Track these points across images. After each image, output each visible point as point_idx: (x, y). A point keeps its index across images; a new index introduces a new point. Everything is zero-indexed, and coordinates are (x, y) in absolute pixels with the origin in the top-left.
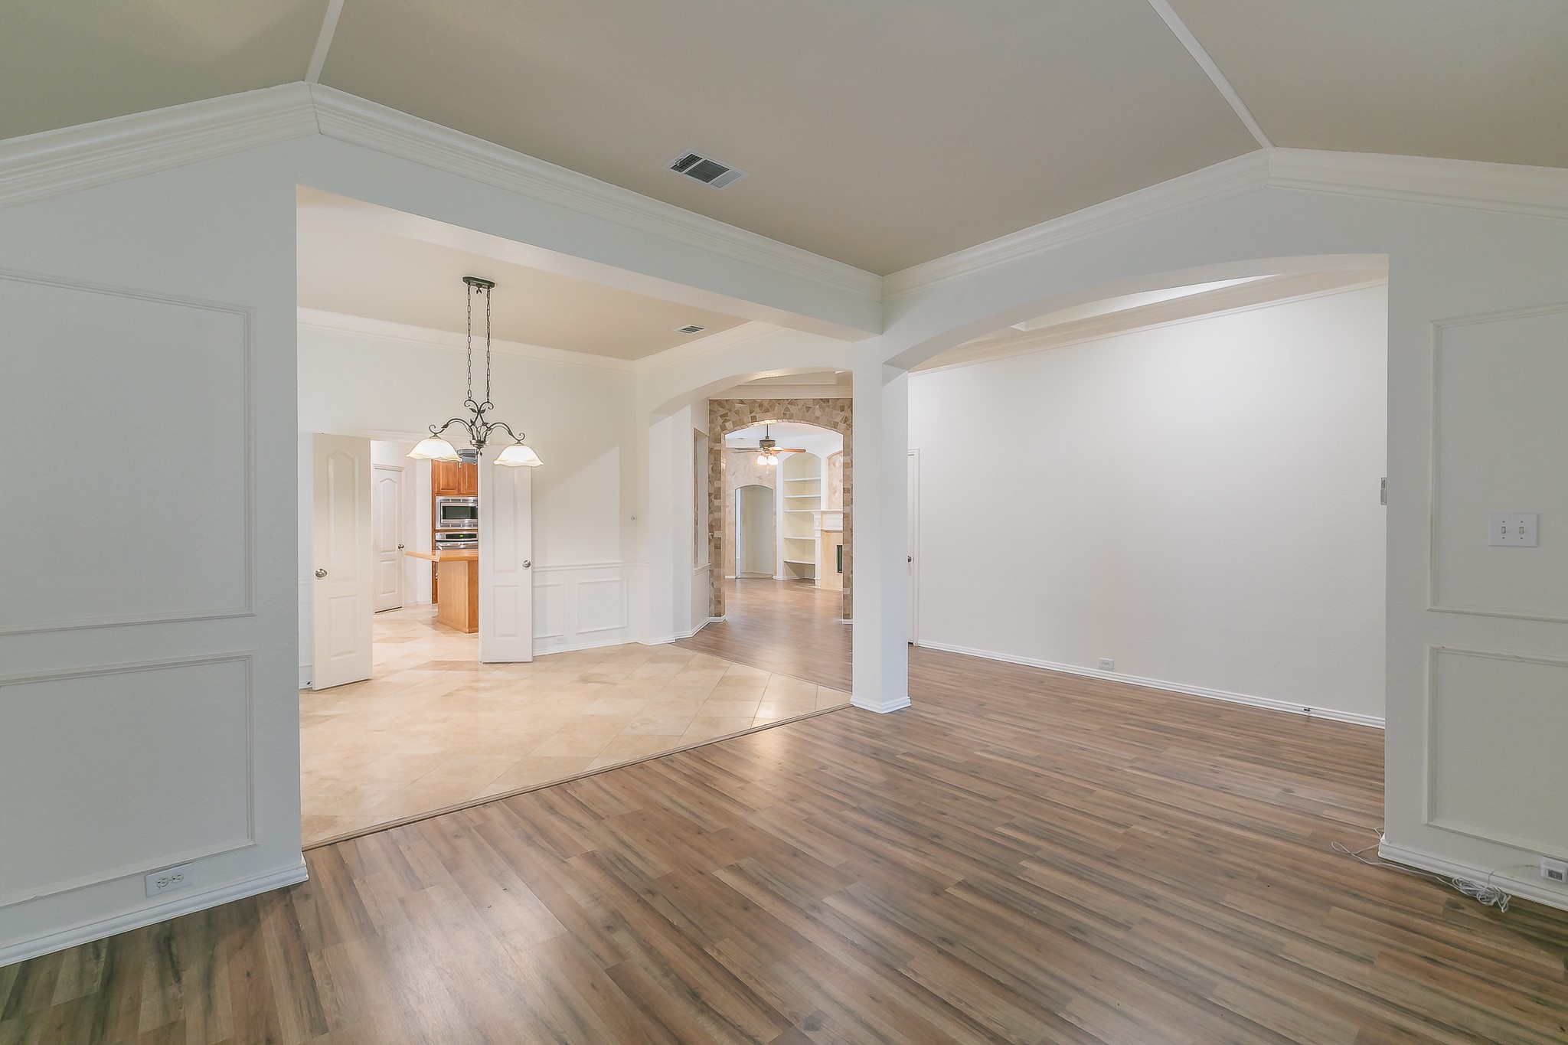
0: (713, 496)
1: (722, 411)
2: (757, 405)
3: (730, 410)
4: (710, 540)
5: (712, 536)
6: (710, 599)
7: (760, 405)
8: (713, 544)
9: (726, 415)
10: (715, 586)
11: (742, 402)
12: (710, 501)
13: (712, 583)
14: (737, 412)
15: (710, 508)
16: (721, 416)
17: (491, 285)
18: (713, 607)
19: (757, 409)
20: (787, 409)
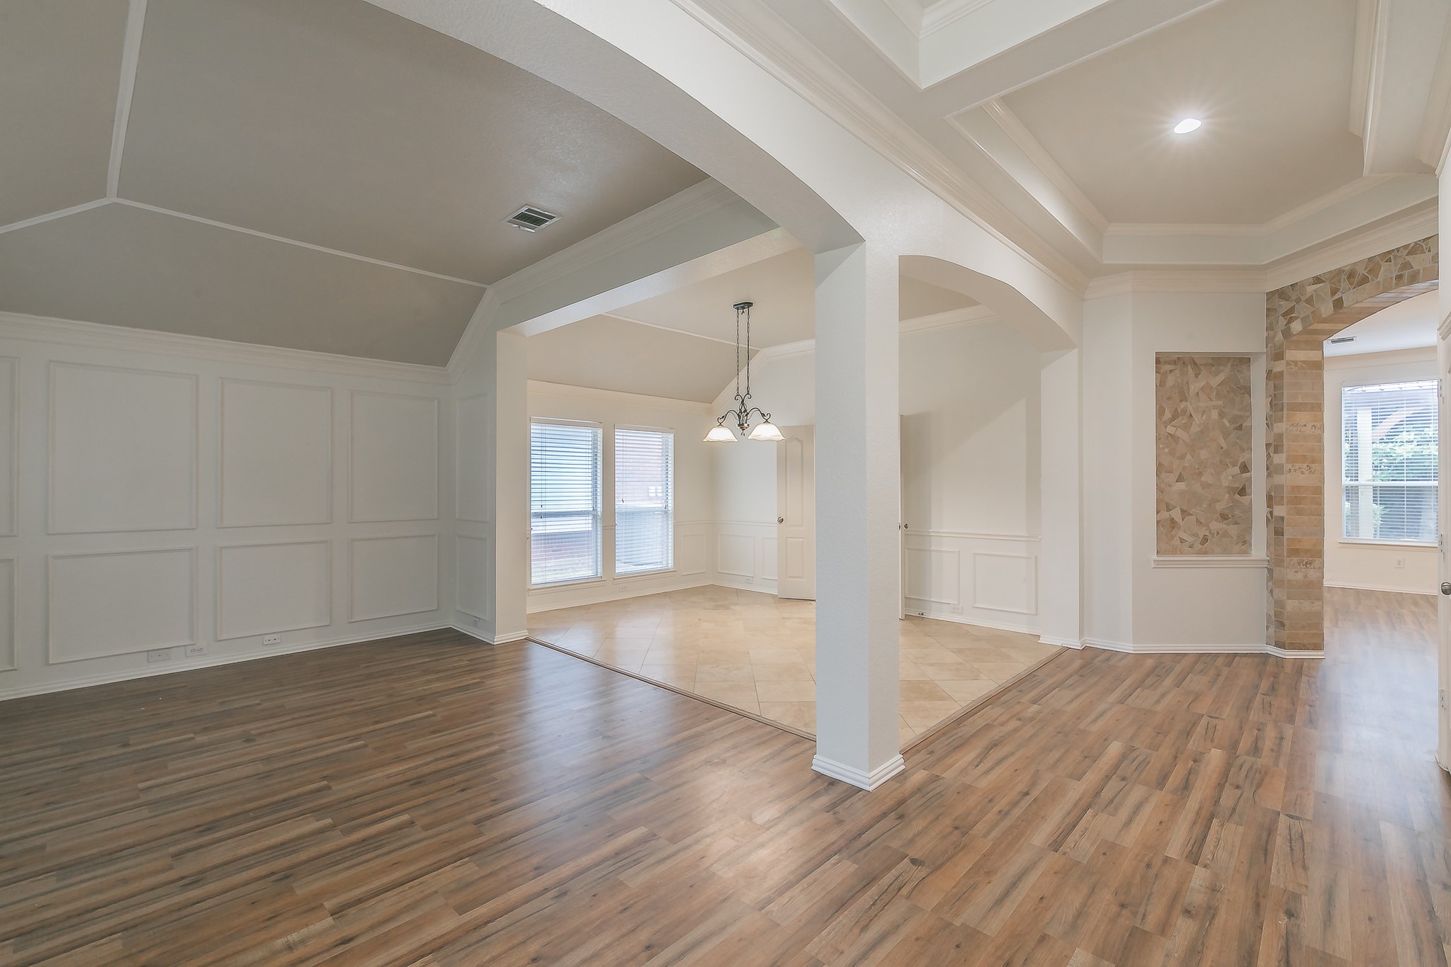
0: (1272, 449)
1: (1285, 305)
2: (1344, 277)
3: (1298, 300)
4: (1268, 520)
5: (1271, 513)
6: (1269, 616)
7: (1351, 275)
8: (1272, 526)
9: (1292, 310)
10: (1275, 597)
11: (1317, 280)
12: (1268, 456)
13: (1271, 591)
14: (1310, 301)
15: (1268, 469)
16: (1284, 315)
17: (750, 304)
18: (1272, 630)
19: (1344, 284)
20: (1407, 265)
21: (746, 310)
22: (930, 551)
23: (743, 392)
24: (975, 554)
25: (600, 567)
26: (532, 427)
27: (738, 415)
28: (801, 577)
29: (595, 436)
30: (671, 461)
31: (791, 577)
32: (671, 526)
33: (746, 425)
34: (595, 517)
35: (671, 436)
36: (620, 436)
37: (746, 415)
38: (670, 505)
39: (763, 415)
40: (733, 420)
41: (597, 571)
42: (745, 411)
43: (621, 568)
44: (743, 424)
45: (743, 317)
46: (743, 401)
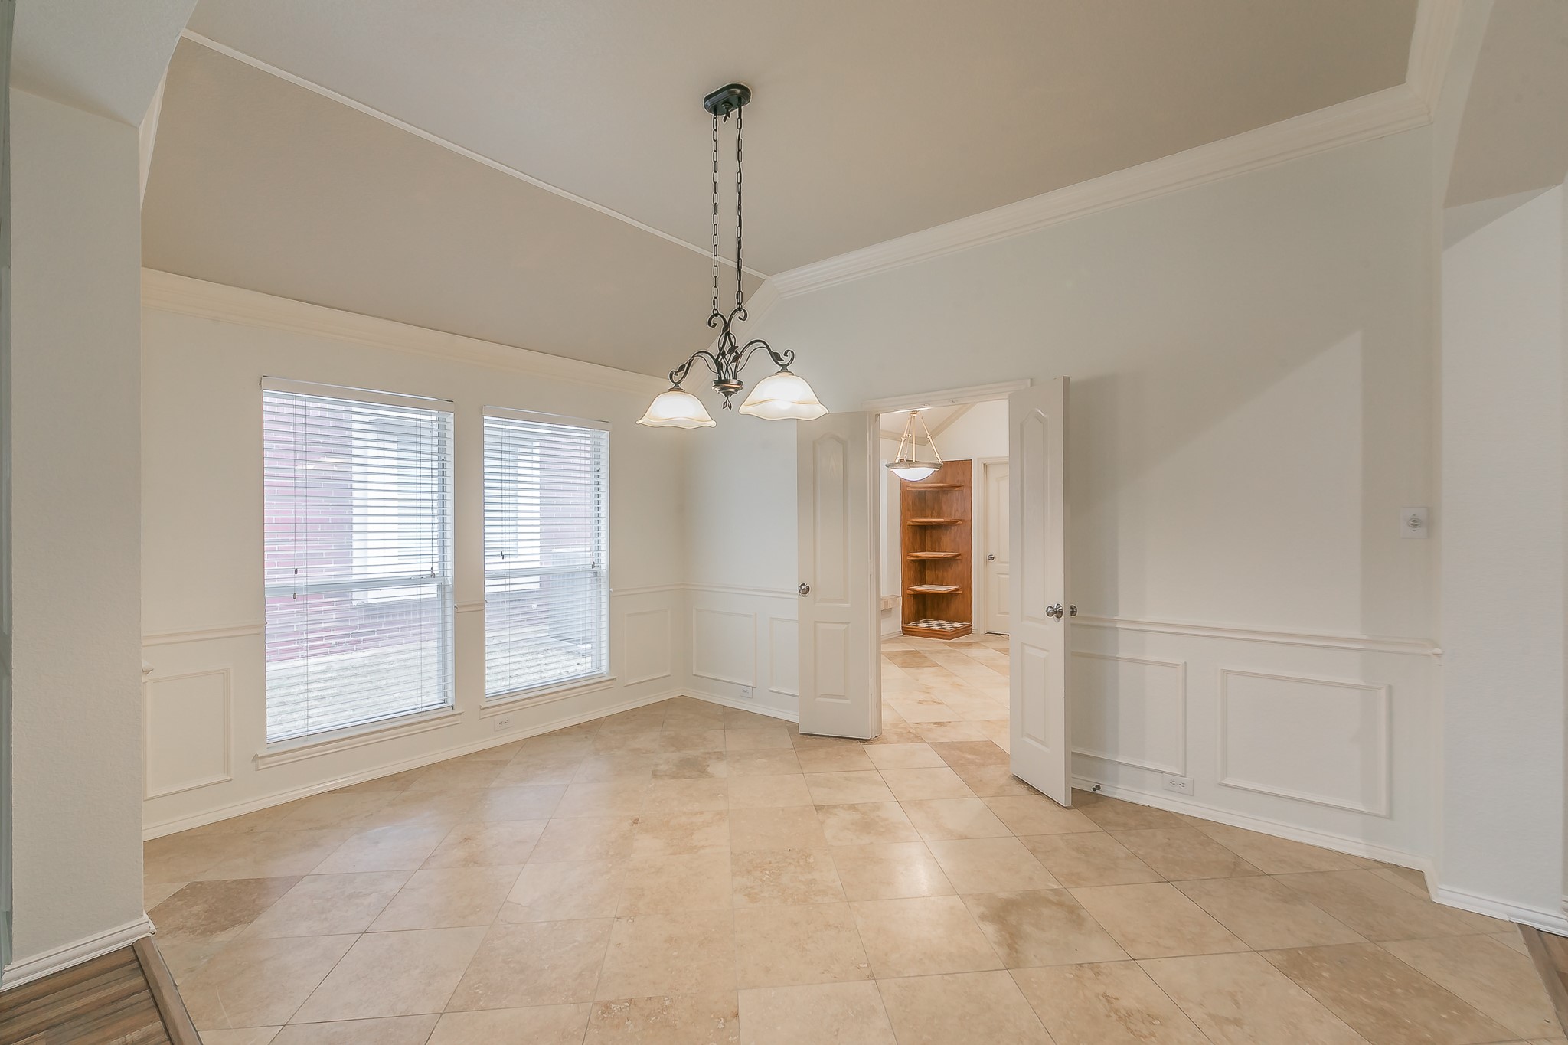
17: (741, 93)
21: (734, 113)
22: (1116, 659)
23: (726, 306)
24: (1226, 672)
25: (450, 687)
26: (266, 399)
27: (716, 361)
28: (843, 697)
29: (442, 427)
30: (604, 480)
31: (823, 696)
32: (605, 599)
33: (734, 382)
34: (442, 588)
35: (605, 435)
36: (493, 427)
37: (736, 359)
38: (603, 560)
39: (776, 357)
40: (703, 372)
41: (445, 694)
42: (733, 349)
43: (494, 684)
44: (726, 381)
45: (728, 125)
46: (727, 326)
